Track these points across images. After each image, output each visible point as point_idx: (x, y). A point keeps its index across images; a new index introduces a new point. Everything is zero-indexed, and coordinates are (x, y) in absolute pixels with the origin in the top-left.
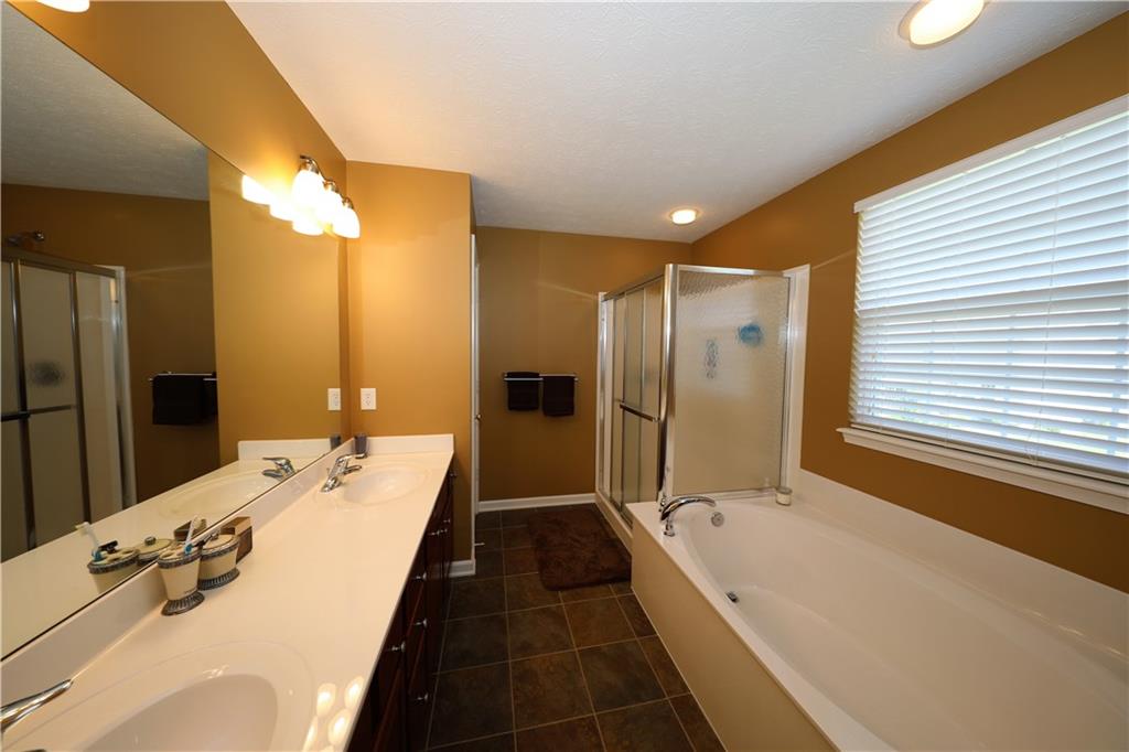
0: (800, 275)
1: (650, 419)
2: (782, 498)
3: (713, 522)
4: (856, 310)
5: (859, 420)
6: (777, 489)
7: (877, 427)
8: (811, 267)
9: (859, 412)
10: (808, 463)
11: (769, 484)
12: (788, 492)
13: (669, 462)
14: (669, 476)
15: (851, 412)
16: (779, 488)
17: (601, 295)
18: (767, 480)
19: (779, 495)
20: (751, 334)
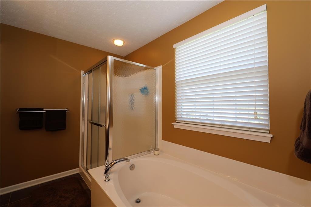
0: (159, 69)
1: (101, 126)
2: (156, 153)
3: (130, 169)
4: (175, 81)
5: (178, 119)
6: (154, 149)
7: (183, 121)
8: (162, 66)
9: (178, 116)
10: (164, 138)
11: (152, 148)
12: (158, 150)
13: (111, 145)
14: (110, 152)
15: (176, 117)
16: (155, 149)
17: (82, 72)
18: (151, 146)
19: (155, 151)
20: (144, 90)
